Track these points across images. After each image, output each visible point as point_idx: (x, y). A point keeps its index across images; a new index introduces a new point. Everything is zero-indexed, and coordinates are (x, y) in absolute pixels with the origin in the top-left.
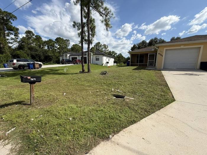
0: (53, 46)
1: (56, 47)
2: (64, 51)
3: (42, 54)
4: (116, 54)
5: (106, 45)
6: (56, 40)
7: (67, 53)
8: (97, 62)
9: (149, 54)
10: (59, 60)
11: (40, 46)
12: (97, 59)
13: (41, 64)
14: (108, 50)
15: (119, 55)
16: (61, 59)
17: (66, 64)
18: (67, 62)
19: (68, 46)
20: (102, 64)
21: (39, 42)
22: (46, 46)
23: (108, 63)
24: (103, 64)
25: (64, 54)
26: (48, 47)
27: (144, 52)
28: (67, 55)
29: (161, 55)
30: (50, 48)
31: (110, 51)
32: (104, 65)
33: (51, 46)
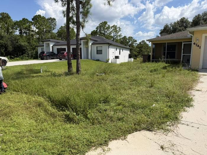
0: (29, 30)
1: (33, 31)
2: (46, 38)
3: (9, 43)
4: (136, 41)
5: (118, 26)
6: (33, 19)
7: (50, 41)
8: (99, 56)
9: (183, 43)
10: (37, 52)
11: (8, 29)
12: (99, 52)
13: (5, 60)
14: (120, 36)
15: (140, 43)
16: (40, 50)
17: (47, 60)
18: (48, 55)
19: (54, 29)
20: (108, 61)
21: (6, 23)
22: (17, 29)
23: (117, 57)
24: (109, 59)
25: (45, 43)
26: (20, 30)
27: (176, 40)
28: (49, 45)
29: (198, 46)
30: (24, 33)
31: (125, 37)
32: (110, 62)
33: (25, 29)
